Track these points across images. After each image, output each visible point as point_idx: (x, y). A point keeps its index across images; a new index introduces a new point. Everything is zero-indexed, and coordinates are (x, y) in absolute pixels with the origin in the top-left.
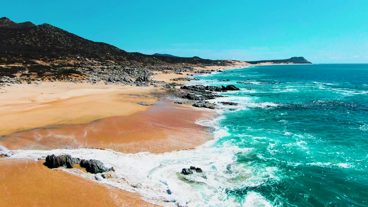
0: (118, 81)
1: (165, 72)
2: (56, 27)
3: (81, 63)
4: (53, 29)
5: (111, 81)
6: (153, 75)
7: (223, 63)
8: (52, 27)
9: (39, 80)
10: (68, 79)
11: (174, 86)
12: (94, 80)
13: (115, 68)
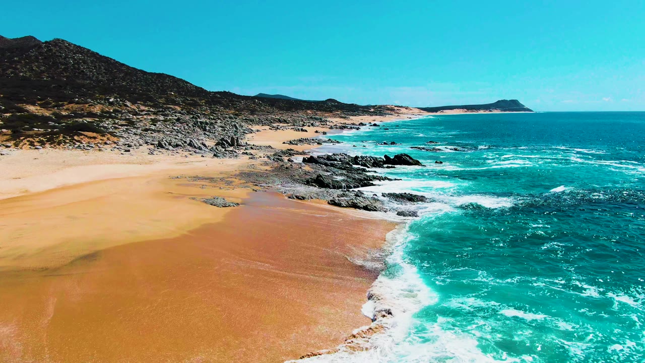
0: (177, 146)
1: (274, 127)
2: (77, 45)
3: (115, 111)
4: (72, 48)
5: (162, 147)
6: (251, 133)
7: (380, 110)
8: (70, 46)
9: (9, 147)
10: (73, 141)
11: (291, 155)
12: (128, 144)
13: (178, 120)
